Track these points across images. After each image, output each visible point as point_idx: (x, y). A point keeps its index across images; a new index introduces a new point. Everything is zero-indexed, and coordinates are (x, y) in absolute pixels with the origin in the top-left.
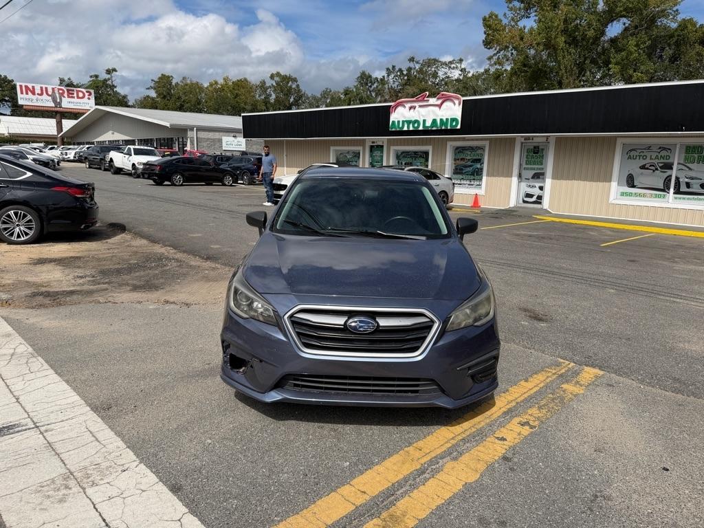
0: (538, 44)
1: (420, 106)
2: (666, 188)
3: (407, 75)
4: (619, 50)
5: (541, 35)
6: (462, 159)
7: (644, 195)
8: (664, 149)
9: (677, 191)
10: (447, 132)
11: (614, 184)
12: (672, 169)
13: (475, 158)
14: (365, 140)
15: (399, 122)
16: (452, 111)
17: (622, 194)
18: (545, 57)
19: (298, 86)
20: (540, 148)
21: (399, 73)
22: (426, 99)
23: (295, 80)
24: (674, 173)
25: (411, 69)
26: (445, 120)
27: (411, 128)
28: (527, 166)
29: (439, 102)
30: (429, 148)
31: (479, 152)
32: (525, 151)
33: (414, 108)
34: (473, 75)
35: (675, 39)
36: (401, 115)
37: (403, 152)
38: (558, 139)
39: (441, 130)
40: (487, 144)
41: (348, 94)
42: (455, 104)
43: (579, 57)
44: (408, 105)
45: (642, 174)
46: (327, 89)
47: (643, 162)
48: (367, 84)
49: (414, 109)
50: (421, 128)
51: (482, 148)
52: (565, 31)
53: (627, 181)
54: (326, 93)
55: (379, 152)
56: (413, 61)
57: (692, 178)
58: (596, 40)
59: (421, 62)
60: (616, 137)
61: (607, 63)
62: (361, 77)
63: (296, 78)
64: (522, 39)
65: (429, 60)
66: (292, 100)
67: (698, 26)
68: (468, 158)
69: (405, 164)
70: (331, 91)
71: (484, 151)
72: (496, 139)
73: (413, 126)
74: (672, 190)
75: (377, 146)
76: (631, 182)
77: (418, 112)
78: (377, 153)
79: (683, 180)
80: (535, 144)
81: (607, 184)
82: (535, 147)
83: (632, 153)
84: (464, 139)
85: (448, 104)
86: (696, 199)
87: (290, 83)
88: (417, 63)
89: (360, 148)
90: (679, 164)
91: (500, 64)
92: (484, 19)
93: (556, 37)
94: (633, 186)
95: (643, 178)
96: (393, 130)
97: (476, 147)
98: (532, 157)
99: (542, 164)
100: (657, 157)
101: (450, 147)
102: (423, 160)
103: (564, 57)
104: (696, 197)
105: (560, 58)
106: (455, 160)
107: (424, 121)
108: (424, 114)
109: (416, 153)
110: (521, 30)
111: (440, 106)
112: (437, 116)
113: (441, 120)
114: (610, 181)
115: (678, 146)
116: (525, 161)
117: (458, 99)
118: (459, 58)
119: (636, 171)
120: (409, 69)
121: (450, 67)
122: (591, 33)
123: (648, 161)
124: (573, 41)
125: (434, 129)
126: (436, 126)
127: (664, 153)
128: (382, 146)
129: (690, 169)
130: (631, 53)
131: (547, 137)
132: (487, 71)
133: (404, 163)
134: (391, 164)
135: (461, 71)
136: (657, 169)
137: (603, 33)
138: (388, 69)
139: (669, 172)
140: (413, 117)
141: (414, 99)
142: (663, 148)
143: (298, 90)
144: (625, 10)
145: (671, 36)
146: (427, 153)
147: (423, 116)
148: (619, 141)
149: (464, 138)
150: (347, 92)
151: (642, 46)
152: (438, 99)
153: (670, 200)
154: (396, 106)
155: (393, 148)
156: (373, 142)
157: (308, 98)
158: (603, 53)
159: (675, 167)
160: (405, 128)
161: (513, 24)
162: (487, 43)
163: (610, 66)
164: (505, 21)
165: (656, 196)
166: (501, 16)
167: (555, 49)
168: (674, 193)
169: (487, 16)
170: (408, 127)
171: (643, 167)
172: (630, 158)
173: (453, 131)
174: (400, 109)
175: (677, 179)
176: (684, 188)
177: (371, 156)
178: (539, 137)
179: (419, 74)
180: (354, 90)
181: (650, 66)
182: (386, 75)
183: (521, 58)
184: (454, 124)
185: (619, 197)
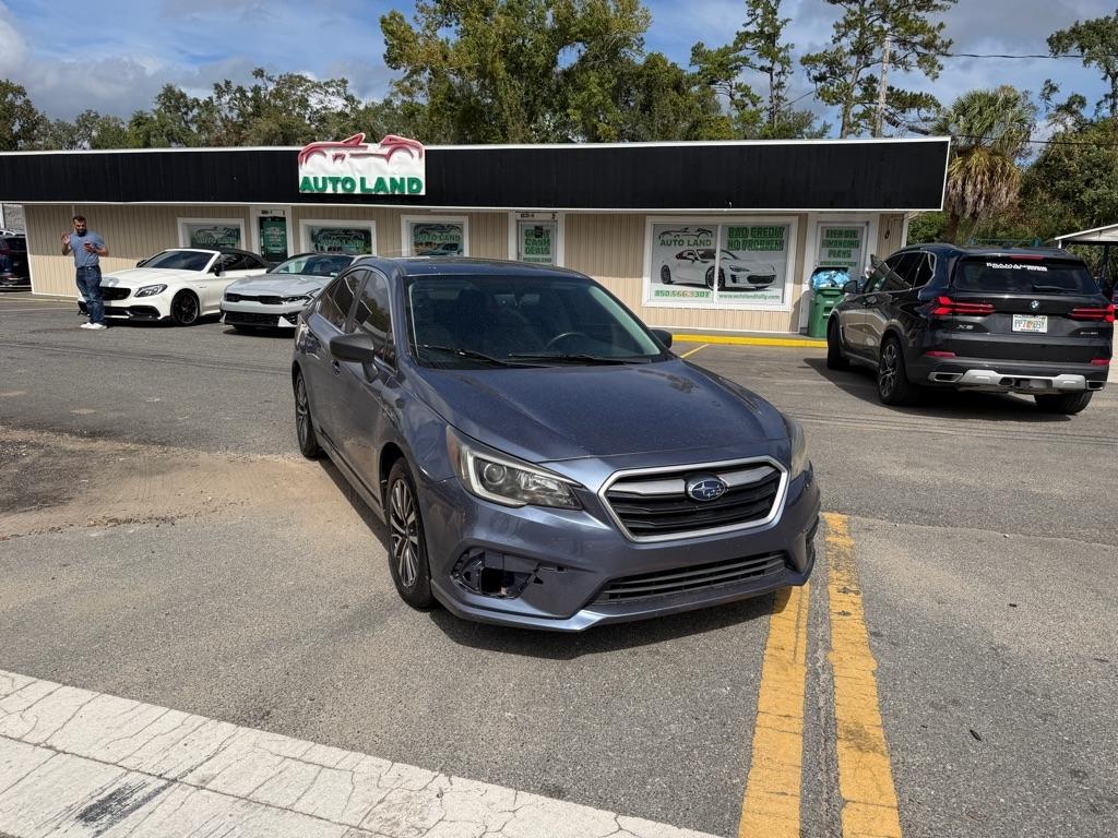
0: (469, 68)
1: (353, 155)
2: (708, 284)
3: (253, 98)
4: (579, 89)
5: (472, 56)
6: (427, 244)
7: (684, 294)
8: (704, 231)
9: (723, 288)
10: (402, 199)
11: (646, 280)
12: (714, 258)
13: (447, 242)
14: (247, 207)
15: (316, 179)
16: (408, 166)
17: (657, 293)
18: (476, 89)
19: (27, 102)
20: (545, 229)
21: (238, 95)
22: (361, 144)
23: (20, 91)
24: (717, 263)
25: (260, 88)
26: (398, 181)
27: (340, 191)
28: (528, 256)
29: (386, 150)
30: (371, 225)
31: (454, 233)
32: (524, 232)
33: (342, 157)
34: (366, 107)
35: (645, 79)
36: (317, 168)
37: (322, 230)
38: (569, 216)
39: (394, 196)
40: (465, 221)
41: (144, 124)
42: (412, 156)
43: (527, 93)
44: (331, 153)
45: (679, 265)
46: (89, 112)
47: (680, 250)
48: (178, 109)
49: (343, 159)
50: (358, 191)
51: (458, 228)
52: (504, 53)
53: (662, 275)
54: (87, 121)
55: (277, 229)
56: (262, 76)
57: (738, 270)
58: (548, 70)
59: (277, 78)
60: (645, 215)
61: (564, 106)
62: (165, 95)
63: (21, 88)
64: (445, 58)
65: (291, 77)
66: (16, 128)
67: (669, 65)
68: (437, 242)
69: (329, 249)
70: (97, 116)
71: (461, 231)
72: (479, 214)
73: (344, 187)
74: (716, 286)
75: (274, 219)
76: (666, 277)
77: (350, 164)
78: (273, 231)
79: (728, 273)
80: (538, 224)
81: (637, 280)
82: (537, 228)
83: (667, 237)
84: (428, 212)
85: (399, 155)
86: (743, 297)
87: (10, 96)
88: (270, 79)
89: (240, 222)
90: (722, 251)
91: (410, 94)
92: (383, 21)
93: (493, 62)
94: (670, 282)
95: (681, 271)
96: (307, 192)
97: (449, 226)
98: (534, 243)
99: (548, 253)
100: (696, 243)
101: (406, 222)
102: (360, 244)
103: (506, 93)
104: (743, 293)
105: (501, 93)
106: (416, 244)
107: (363, 180)
108: (360, 168)
109: (346, 231)
110: (442, 44)
111: (387, 157)
112: (385, 173)
113: (392, 180)
114: (641, 276)
115: (720, 228)
116: (524, 249)
117: (417, 148)
118: (340, 78)
119: (672, 262)
120: (256, 90)
121: (327, 92)
122: (540, 60)
123: (685, 247)
124: (515, 70)
125: (382, 193)
126: (385, 188)
127: (703, 237)
128: (283, 219)
129: (735, 257)
130: (593, 95)
131: (554, 213)
132: (388, 103)
133: (326, 248)
134: (303, 251)
135: (346, 99)
136: (696, 259)
137: (555, 63)
138: (217, 86)
139: (711, 263)
140: (342, 172)
141: (342, 143)
142: (702, 231)
143: (28, 109)
144: (582, 31)
145: (640, 75)
146: (367, 233)
147: (359, 171)
148: (649, 220)
149: (429, 210)
150: (139, 121)
151: (607, 86)
152: (383, 145)
153: (715, 300)
154: (309, 153)
155: (303, 223)
156: (264, 212)
157: (50, 126)
158: (558, 91)
159: (718, 255)
160: (329, 190)
161: (429, 33)
162: (392, 60)
163: (569, 111)
164: (417, 29)
165: (698, 294)
166: (409, 20)
167: (493, 80)
168: (719, 290)
169: (387, 17)
170: (335, 188)
171: (680, 256)
172: (663, 243)
173: (414, 199)
174: (316, 158)
175: (721, 271)
176: (729, 283)
177: (262, 235)
178: (542, 213)
179: (275, 98)
180: (155, 117)
181: (617, 114)
182: (215, 96)
183: (444, 87)
184: (415, 187)
185: (653, 297)
